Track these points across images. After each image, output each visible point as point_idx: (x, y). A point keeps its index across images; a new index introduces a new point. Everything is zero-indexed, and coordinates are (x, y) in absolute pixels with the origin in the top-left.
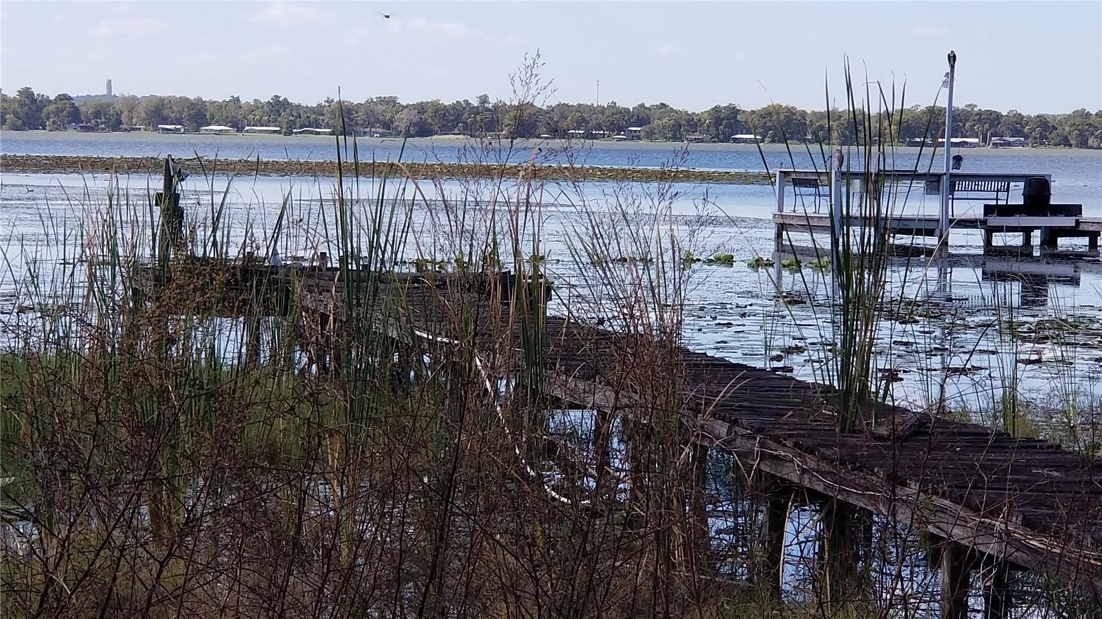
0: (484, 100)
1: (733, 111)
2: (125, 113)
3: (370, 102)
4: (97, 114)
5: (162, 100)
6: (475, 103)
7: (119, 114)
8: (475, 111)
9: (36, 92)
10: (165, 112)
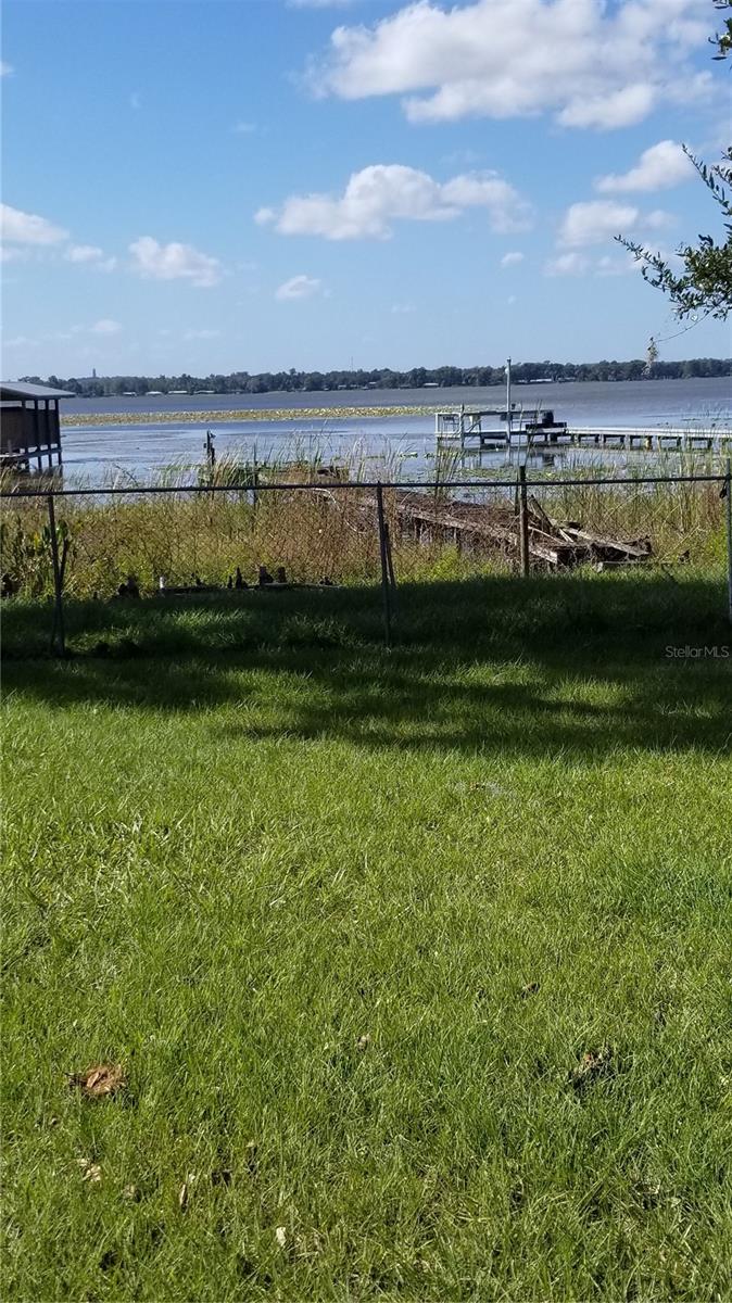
0: (293, 371)
1: (423, 371)
2: (105, 388)
3: (233, 375)
4: (91, 388)
5: (124, 379)
6: (288, 373)
7: (102, 387)
8: (288, 377)
9: (58, 378)
10: (127, 385)
